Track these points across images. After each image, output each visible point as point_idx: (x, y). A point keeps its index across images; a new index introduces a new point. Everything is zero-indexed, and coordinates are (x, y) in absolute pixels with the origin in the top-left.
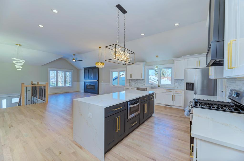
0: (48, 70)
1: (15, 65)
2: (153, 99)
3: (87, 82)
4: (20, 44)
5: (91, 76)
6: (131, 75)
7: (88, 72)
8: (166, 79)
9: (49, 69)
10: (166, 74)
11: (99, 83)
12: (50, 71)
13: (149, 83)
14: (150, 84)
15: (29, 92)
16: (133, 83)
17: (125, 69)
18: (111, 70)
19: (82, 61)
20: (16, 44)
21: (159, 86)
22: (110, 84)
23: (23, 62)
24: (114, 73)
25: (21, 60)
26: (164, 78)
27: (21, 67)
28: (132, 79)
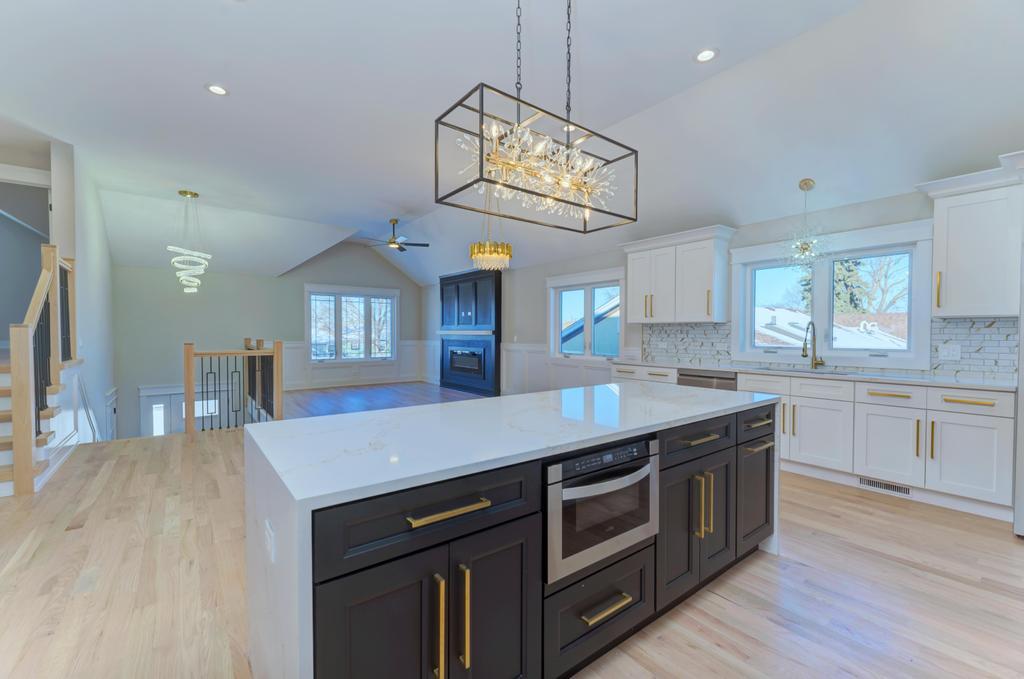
0: (306, 294)
1: (178, 274)
2: (765, 443)
3: (453, 341)
4: (194, 191)
5: (469, 314)
6: (649, 303)
7: (455, 295)
8: (869, 327)
9: (307, 287)
10: (871, 299)
11: (502, 345)
12: (313, 297)
13: (753, 346)
14: (762, 351)
15: (236, 375)
16: (663, 345)
17: (618, 274)
18: (551, 282)
19: (427, 245)
20: (181, 193)
21: (818, 364)
22: (549, 347)
23: (203, 259)
24: (566, 295)
25: (196, 254)
26: (861, 319)
27: (198, 281)
28: (658, 325)
